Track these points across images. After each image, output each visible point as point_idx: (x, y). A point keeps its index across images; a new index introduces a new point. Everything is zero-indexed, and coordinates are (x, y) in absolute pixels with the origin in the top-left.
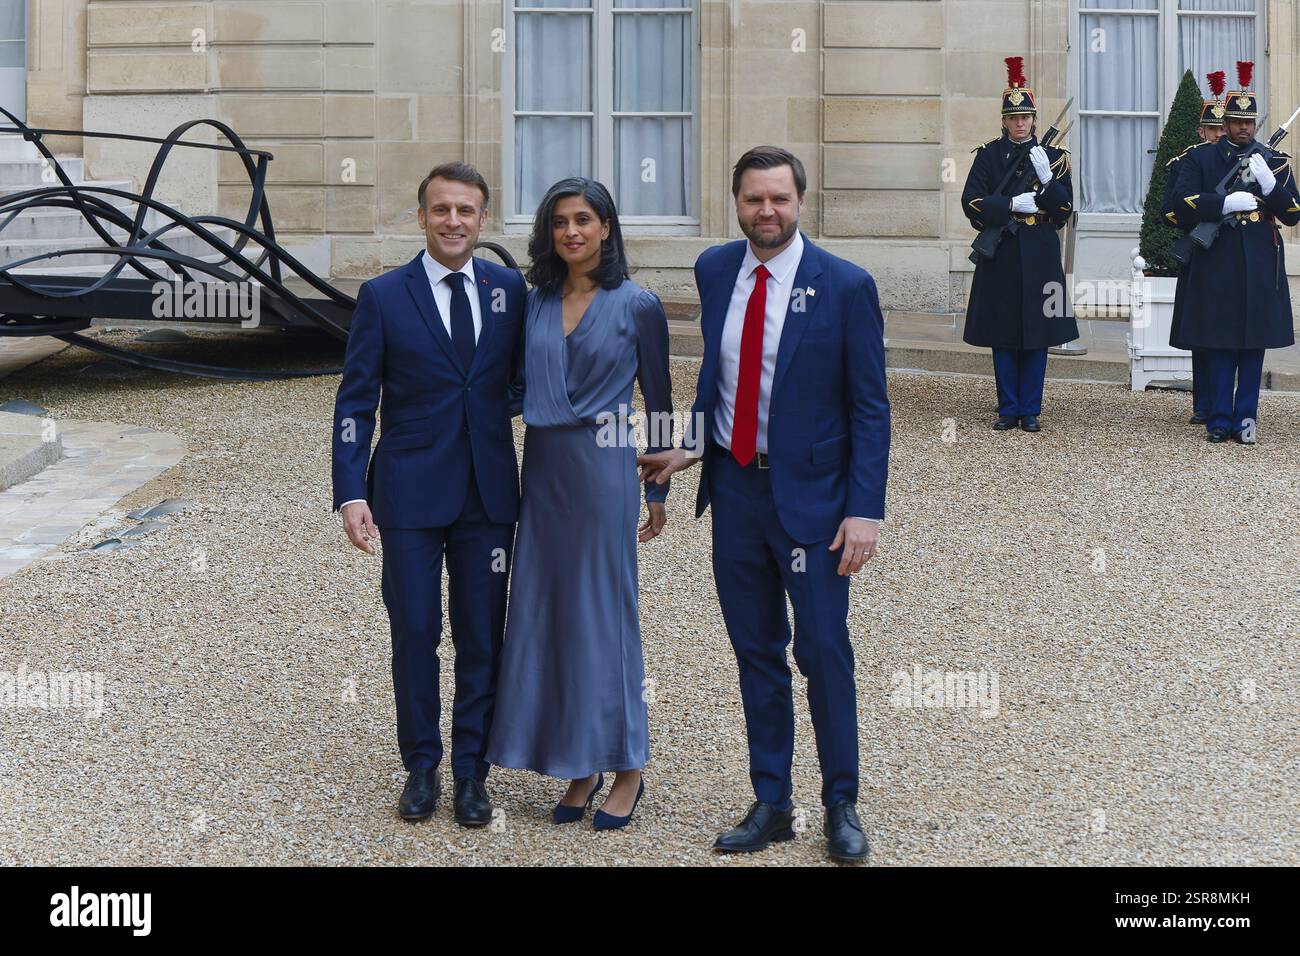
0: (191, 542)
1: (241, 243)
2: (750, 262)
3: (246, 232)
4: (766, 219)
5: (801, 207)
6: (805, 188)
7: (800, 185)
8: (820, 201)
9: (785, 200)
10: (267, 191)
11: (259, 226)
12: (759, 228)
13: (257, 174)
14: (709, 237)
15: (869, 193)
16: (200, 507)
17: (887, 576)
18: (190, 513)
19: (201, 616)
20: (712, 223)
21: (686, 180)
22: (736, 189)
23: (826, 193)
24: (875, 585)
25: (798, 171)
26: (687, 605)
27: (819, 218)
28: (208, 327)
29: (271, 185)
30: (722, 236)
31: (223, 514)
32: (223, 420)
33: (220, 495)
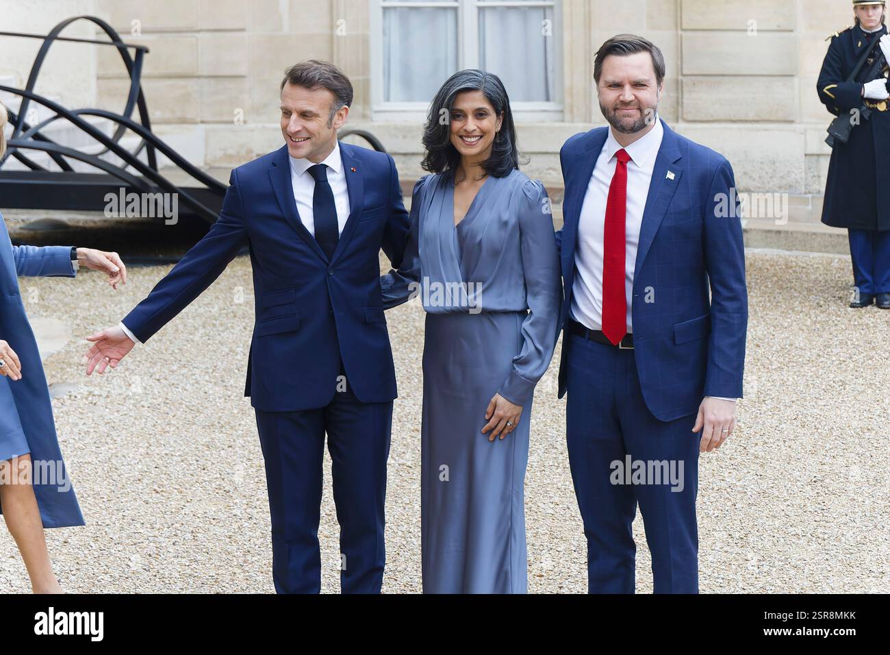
0: (77, 425)
1: (119, 134)
2: (611, 146)
3: (124, 123)
4: (626, 104)
5: (660, 93)
6: (663, 74)
7: (659, 72)
8: (679, 86)
9: (644, 85)
10: (145, 84)
11: (136, 117)
12: (619, 113)
13: (134, 67)
14: (572, 121)
15: (727, 79)
16: (85, 390)
17: (752, 451)
18: (76, 397)
19: (89, 496)
20: (575, 110)
21: (550, 67)
22: (598, 76)
23: (685, 79)
24: (739, 460)
25: (657, 58)
26: (559, 482)
27: (678, 103)
28: (87, 215)
29: (149, 77)
30: (585, 121)
31: (107, 397)
32: (104, 306)
33: (105, 379)
